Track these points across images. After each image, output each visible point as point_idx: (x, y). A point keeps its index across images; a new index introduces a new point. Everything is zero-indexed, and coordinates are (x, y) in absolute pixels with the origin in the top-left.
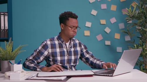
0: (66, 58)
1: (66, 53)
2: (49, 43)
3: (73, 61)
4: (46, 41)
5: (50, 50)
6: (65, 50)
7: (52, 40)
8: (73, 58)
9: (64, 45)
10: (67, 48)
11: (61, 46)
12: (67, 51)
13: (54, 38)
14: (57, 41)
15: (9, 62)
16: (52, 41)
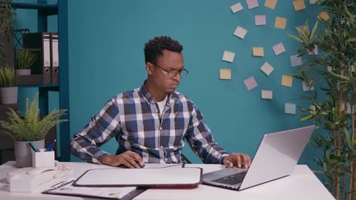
0: (157, 133)
1: (157, 123)
3: (172, 140)
4: (115, 97)
5: (122, 118)
6: (155, 116)
7: (128, 95)
8: (173, 133)
9: (153, 107)
11: (146, 109)
12: (160, 120)
13: (133, 91)
14: (139, 98)
15: (30, 144)
16: (127, 97)
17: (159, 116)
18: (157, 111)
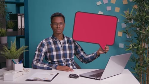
0: (61, 52)
2: (44, 41)
3: (68, 55)
5: (46, 47)
8: (68, 52)
9: (58, 42)
12: (62, 47)
13: (49, 38)
14: (52, 40)
16: (47, 40)
17: (61, 45)
18: (60, 43)
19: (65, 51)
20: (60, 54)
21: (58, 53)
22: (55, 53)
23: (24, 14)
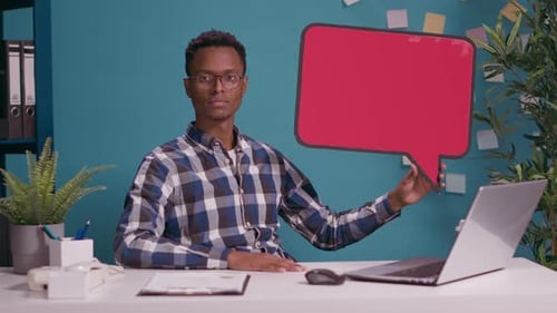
10: (231, 163)
19: (250, 196)
20: (234, 207)
21: (226, 202)
22: (210, 204)
23: (33, 43)
